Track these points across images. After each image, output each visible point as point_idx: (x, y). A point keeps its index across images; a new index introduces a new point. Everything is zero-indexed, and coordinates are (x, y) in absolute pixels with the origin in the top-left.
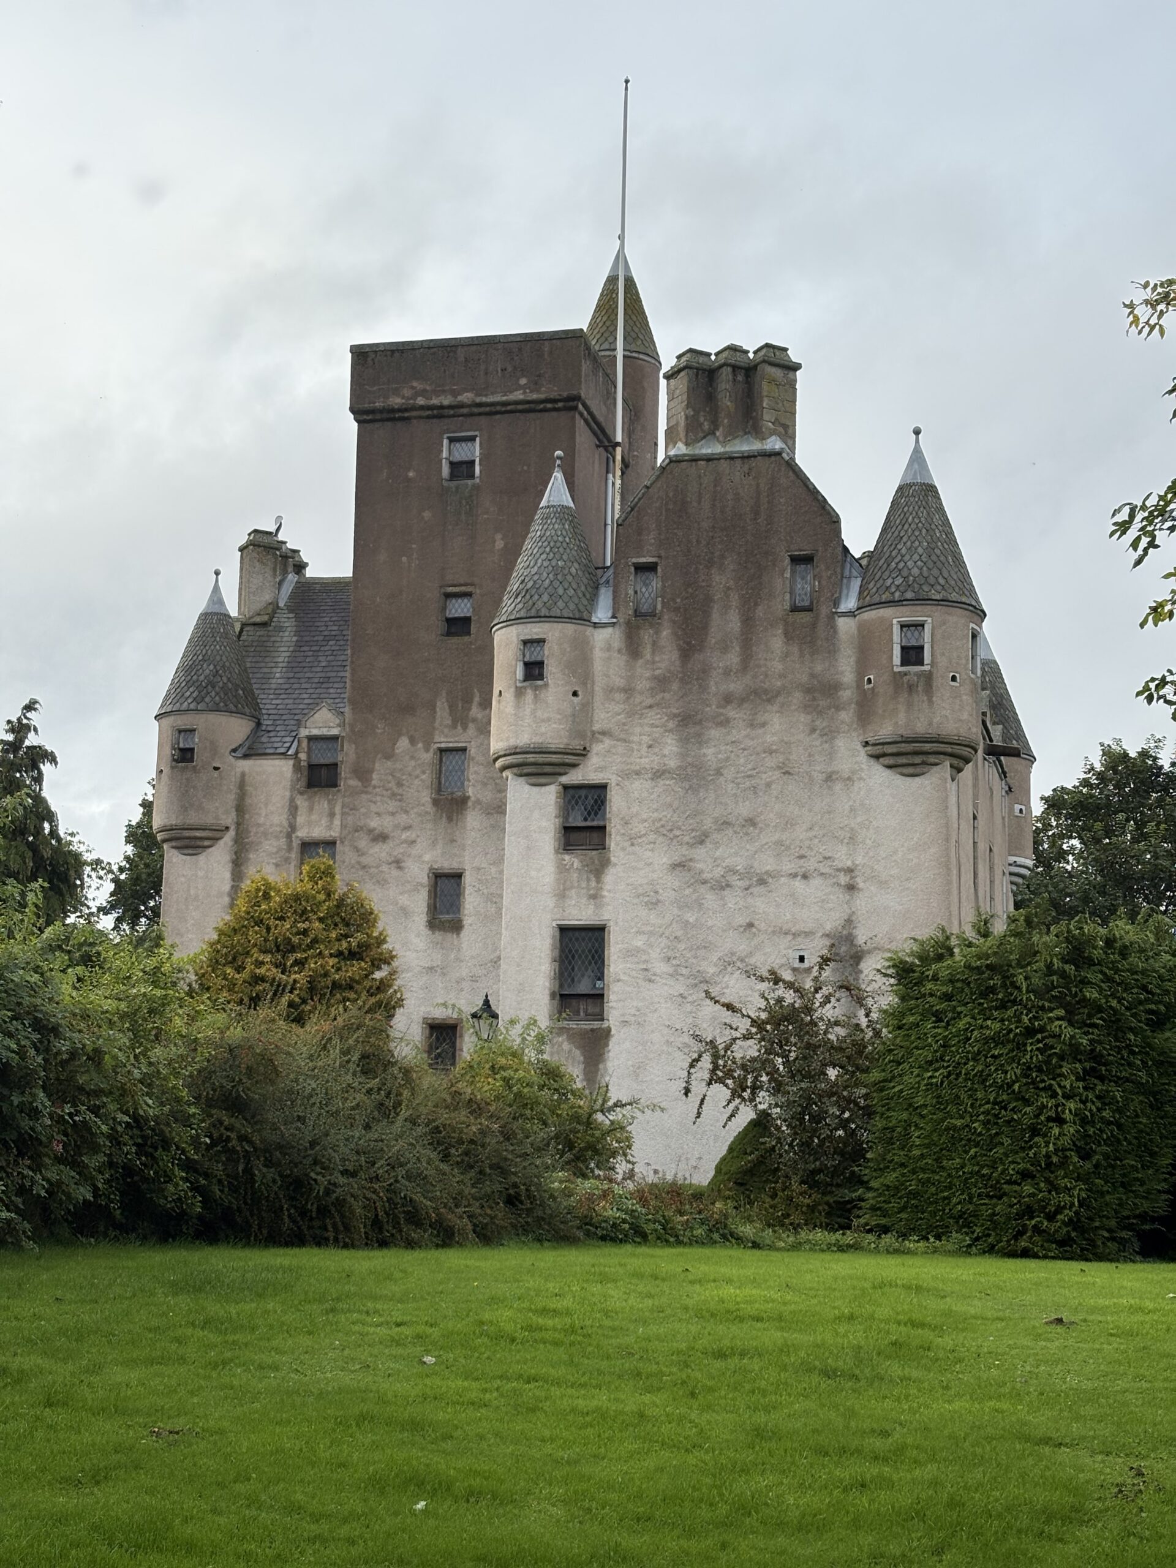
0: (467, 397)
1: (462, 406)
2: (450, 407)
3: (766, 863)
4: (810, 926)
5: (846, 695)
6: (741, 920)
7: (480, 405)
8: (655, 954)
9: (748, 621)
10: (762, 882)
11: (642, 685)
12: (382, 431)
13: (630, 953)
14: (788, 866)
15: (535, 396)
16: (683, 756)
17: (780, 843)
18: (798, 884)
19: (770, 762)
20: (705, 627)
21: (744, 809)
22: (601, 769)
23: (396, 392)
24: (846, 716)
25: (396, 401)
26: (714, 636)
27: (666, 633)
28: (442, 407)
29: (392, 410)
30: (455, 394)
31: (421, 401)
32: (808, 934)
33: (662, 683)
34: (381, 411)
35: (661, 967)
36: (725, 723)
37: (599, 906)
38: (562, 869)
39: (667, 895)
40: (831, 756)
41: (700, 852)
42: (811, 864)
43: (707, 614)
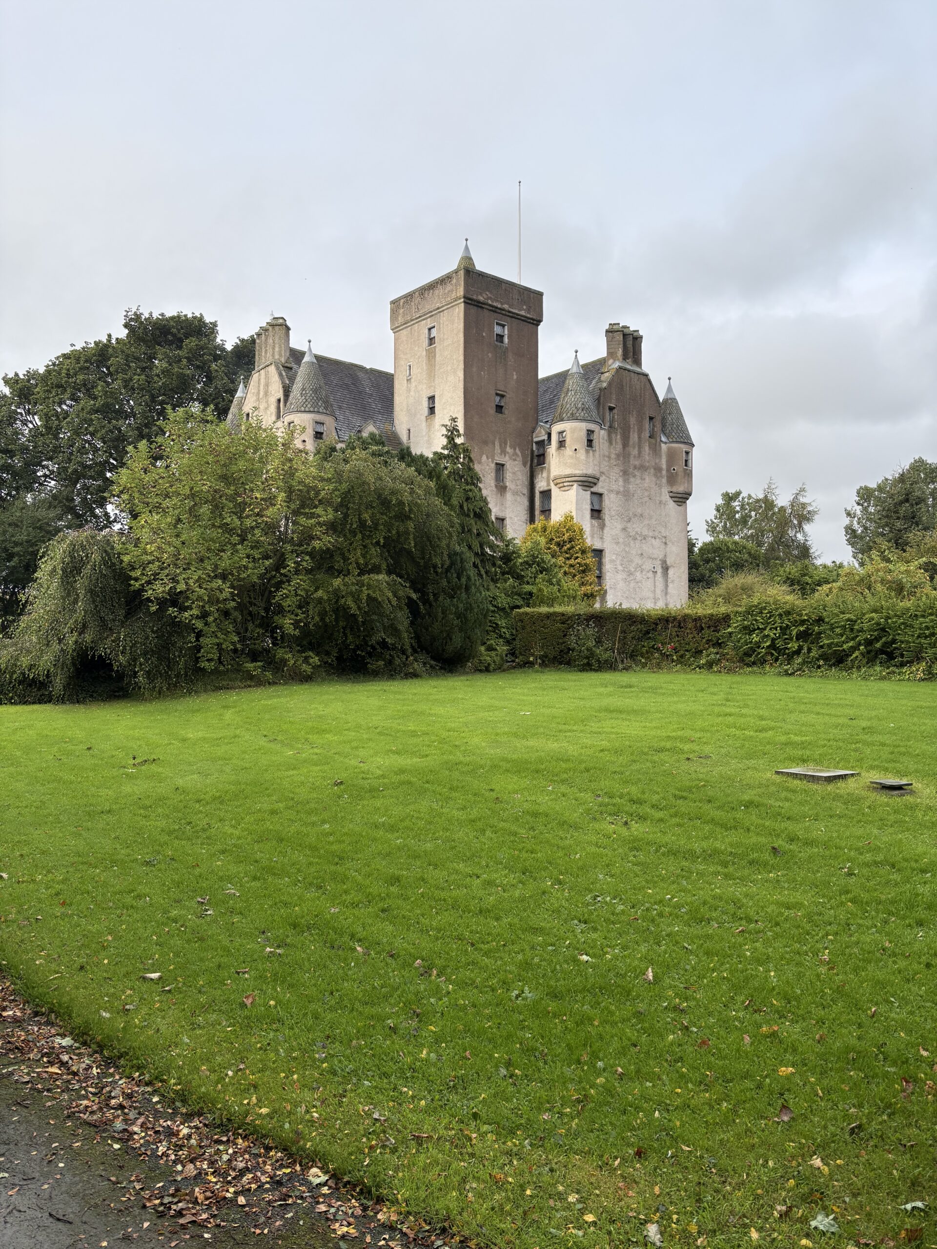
0: (506, 307)
1: (503, 310)
2: (500, 309)
3: (645, 532)
4: (656, 556)
5: (664, 472)
6: (639, 552)
7: (509, 312)
8: (618, 562)
9: (639, 438)
10: (645, 539)
11: (613, 456)
12: (473, 310)
13: (612, 561)
14: (651, 534)
15: (528, 315)
16: (624, 487)
17: (648, 525)
18: (653, 540)
19: (646, 494)
20: (629, 437)
21: (639, 511)
22: (602, 487)
23: (481, 294)
24: (664, 480)
25: (481, 298)
26: (631, 443)
27: (619, 437)
28: (497, 308)
29: (479, 302)
30: (502, 304)
31: (490, 302)
32: (656, 559)
33: (618, 456)
34: (475, 301)
35: (620, 568)
36: (634, 476)
37: (603, 542)
38: (592, 526)
39: (621, 540)
40: (661, 494)
41: (629, 525)
42: (656, 534)
43: (629, 432)
